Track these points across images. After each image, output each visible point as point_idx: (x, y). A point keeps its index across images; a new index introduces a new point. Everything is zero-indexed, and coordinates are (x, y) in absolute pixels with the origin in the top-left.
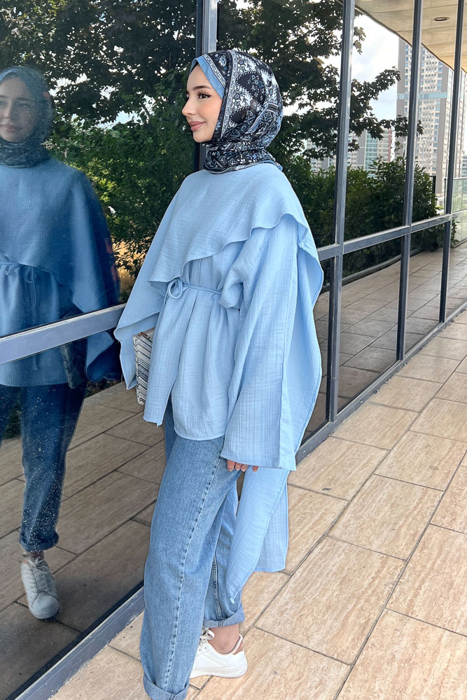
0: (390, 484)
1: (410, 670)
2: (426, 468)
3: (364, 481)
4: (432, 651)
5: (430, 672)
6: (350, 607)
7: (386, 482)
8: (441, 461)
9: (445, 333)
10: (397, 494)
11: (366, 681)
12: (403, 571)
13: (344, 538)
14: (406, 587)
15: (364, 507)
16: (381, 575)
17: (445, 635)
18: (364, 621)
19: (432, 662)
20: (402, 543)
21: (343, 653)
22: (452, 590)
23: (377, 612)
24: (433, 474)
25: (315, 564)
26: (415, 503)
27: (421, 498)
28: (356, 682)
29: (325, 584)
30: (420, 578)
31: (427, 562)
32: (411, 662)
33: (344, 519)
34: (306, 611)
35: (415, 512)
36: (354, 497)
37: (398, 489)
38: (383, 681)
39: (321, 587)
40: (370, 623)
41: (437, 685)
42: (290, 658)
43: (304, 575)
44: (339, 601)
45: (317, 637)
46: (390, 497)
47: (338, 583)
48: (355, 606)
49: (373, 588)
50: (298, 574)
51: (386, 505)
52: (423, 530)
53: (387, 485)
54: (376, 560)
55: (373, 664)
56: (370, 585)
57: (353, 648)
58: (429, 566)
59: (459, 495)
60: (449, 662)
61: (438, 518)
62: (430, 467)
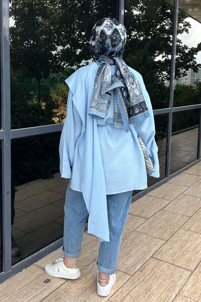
1: (187, 243)
3: (178, 196)
4: (195, 239)
5: (194, 243)
6: (168, 227)
11: (171, 244)
13: (168, 210)
14: (189, 224)
15: (177, 203)
16: (181, 220)
18: (172, 231)
19: (195, 241)
20: (190, 212)
21: (164, 238)
23: (177, 229)
25: (157, 216)
26: (197, 202)
28: (168, 245)
31: (198, 217)
33: (169, 206)
35: (196, 205)
36: (174, 200)
37: (191, 198)
38: (177, 245)
40: (174, 231)
41: (196, 246)
43: (153, 219)
44: (164, 226)
45: (156, 234)
46: (187, 200)
47: (165, 222)
48: (170, 227)
49: (177, 223)
50: (150, 219)
51: (186, 202)
52: (198, 209)
53: (187, 197)
54: (179, 217)
55: (174, 241)
56: (176, 223)
57: (168, 237)
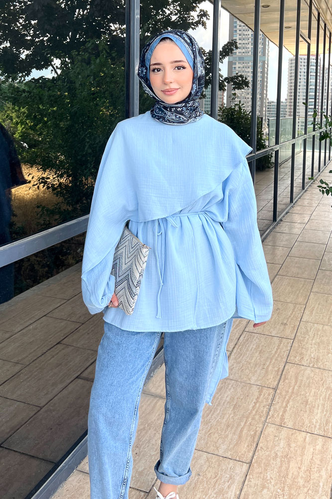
0: (257, 337)
1: (289, 462)
2: (279, 325)
3: (239, 337)
4: (301, 449)
5: (302, 462)
6: (242, 424)
7: (254, 336)
8: (288, 319)
9: (277, 229)
10: (263, 344)
11: (261, 473)
12: (274, 396)
14: (277, 407)
15: (241, 355)
16: (260, 400)
17: (307, 436)
18: (253, 433)
19: (302, 455)
20: (271, 376)
21: (243, 456)
22: (307, 406)
23: (261, 425)
24: (284, 328)
26: (275, 349)
27: (279, 345)
28: (254, 475)
29: (223, 411)
30: (286, 400)
31: (289, 388)
32: (288, 457)
34: (213, 430)
35: (276, 355)
36: (234, 348)
37: (262, 340)
38: (272, 472)
39: (221, 412)
40: (257, 433)
41: (308, 470)
42: (207, 464)
44: (234, 421)
45: (224, 447)
46: (258, 346)
47: (232, 409)
48: (245, 423)
49: (256, 410)
51: (256, 352)
52: (283, 367)
53: (255, 338)
54: (255, 391)
55: (264, 461)
56: (254, 407)
57: (249, 451)
58: (290, 391)
59: (303, 341)
60: (313, 454)
61: (292, 358)
62: (282, 323)
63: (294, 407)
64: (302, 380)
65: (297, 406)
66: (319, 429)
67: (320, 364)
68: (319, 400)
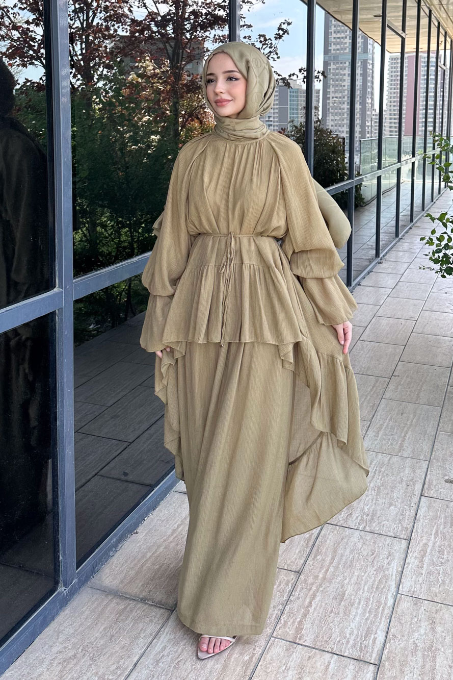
17: (332, 662)
22: (342, 603)
30: (311, 592)
58: (321, 576)
63: (321, 606)
64: (342, 555)
65: (326, 603)
66: (354, 646)
67: (374, 524)
68: (361, 591)
